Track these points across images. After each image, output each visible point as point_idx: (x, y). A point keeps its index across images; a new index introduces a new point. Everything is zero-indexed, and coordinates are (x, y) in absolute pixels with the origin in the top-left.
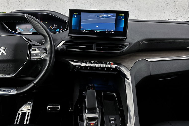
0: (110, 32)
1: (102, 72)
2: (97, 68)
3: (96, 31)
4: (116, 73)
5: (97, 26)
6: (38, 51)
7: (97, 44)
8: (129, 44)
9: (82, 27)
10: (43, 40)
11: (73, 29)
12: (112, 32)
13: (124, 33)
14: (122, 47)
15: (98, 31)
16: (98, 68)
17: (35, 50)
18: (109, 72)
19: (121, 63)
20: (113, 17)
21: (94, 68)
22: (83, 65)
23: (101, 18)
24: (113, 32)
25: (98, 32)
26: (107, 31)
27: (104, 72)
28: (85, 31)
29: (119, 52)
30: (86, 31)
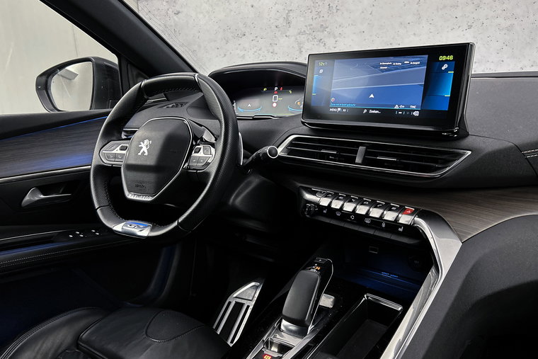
0: (406, 111)
1: (371, 232)
3: (368, 110)
5: (372, 96)
6: (202, 155)
7: (369, 146)
8: (470, 153)
9: (333, 99)
11: (313, 105)
12: (414, 111)
15: (373, 110)
17: (198, 151)
18: (393, 237)
20: (418, 66)
23: (383, 72)
24: (416, 114)
25: (374, 112)
26: (399, 110)
28: (339, 109)
30: (342, 109)
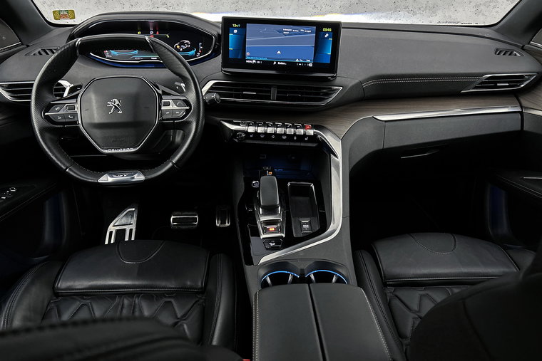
0: (304, 63)
1: (288, 144)
2: (278, 136)
3: (277, 62)
4: (315, 145)
5: (279, 52)
6: (175, 107)
7: (279, 87)
8: (342, 88)
9: (248, 54)
10: (176, 83)
11: (230, 57)
13: (332, 67)
14: (328, 95)
16: (281, 135)
17: (168, 104)
18: (302, 144)
19: (325, 126)
20: (309, 33)
21: (273, 137)
22: (251, 129)
23: (286, 36)
24: (311, 65)
25: (281, 63)
26: (299, 63)
27: (292, 144)
28: (254, 61)
29: (323, 104)
30: (257, 61)
